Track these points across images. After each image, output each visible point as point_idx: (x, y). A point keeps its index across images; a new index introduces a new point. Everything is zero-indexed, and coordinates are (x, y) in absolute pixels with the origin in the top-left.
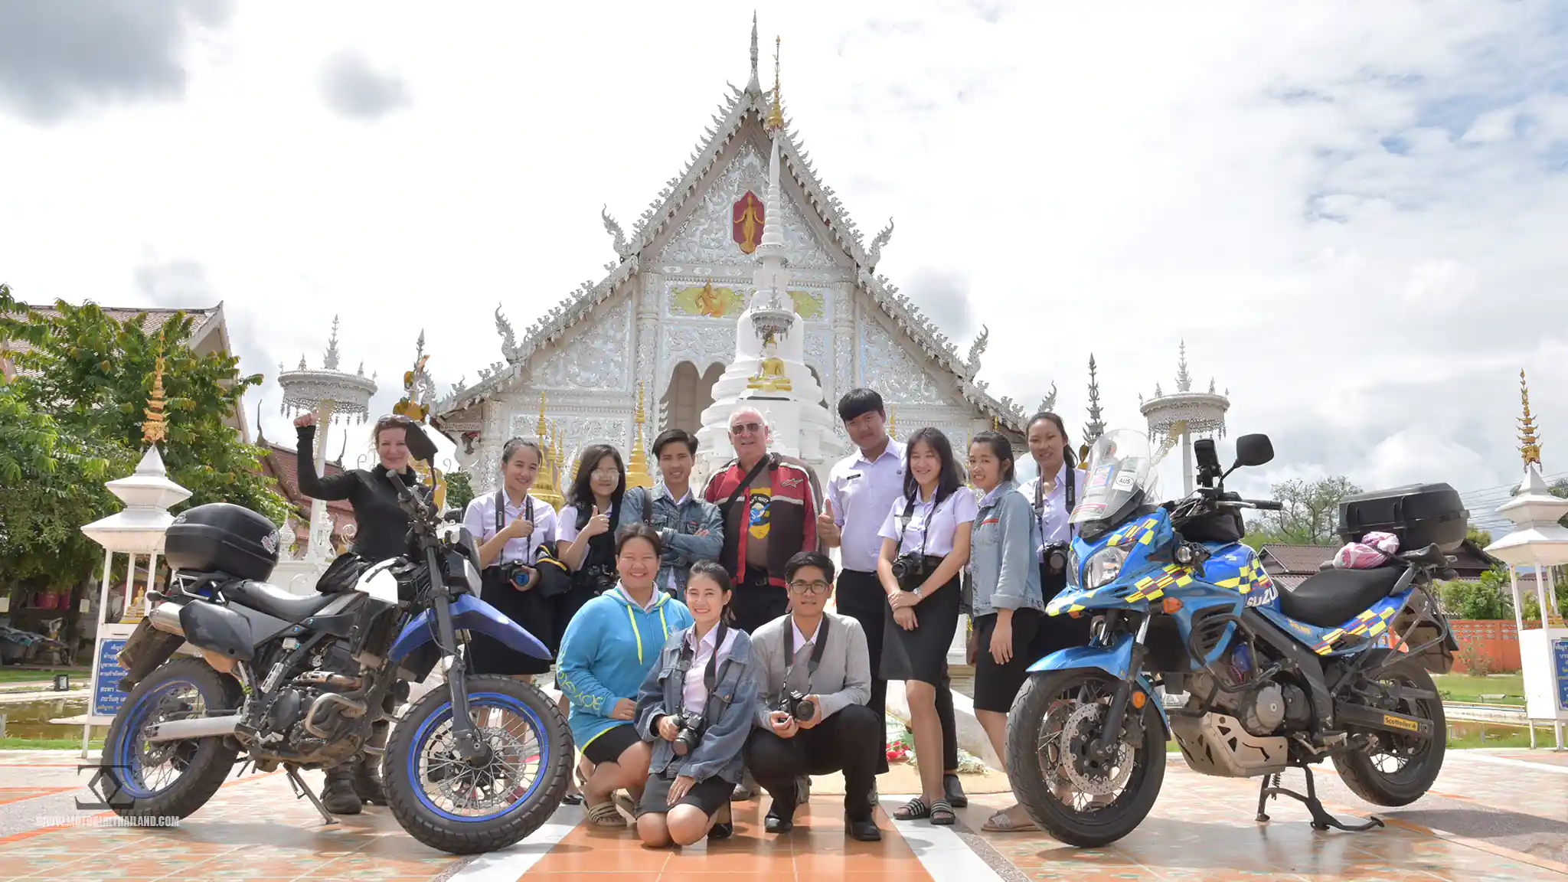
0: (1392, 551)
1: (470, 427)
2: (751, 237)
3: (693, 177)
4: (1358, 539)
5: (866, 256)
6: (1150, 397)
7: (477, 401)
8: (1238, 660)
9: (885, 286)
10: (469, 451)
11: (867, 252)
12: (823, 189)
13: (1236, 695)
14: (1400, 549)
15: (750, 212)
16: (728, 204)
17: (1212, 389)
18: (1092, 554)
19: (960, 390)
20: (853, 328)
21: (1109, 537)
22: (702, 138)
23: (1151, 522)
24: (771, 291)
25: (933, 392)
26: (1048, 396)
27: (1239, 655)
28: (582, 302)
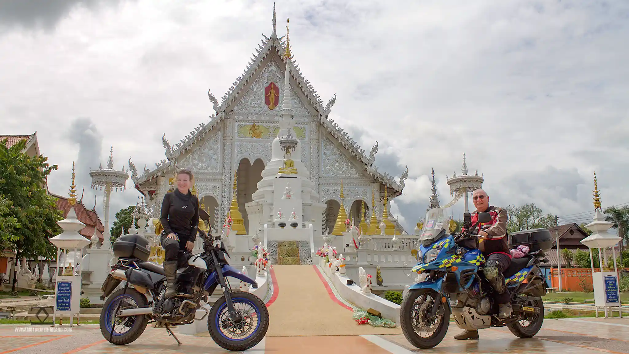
0: (527, 252)
1: (152, 188)
2: (273, 102)
3: (247, 76)
4: (515, 248)
5: (324, 111)
6: (451, 177)
7: (155, 177)
8: (475, 289)
9: (333, 124)
10: (152, 199)
11: (324, 109)
12: (305, 81)
13: (474, 301)
14: (530, 252)
15: (272, 91)
16: (263, 88)
17: (477, 174)
18: (427, 251)
19: (366, 170)
20: (318, 142)
21: (433, 245)
22: (251, 59)
23: (447, 240)
24: (288, 130)
25: (354, 171)
26: (405, 172)
27: (476, 286)
28: (200, 132)
